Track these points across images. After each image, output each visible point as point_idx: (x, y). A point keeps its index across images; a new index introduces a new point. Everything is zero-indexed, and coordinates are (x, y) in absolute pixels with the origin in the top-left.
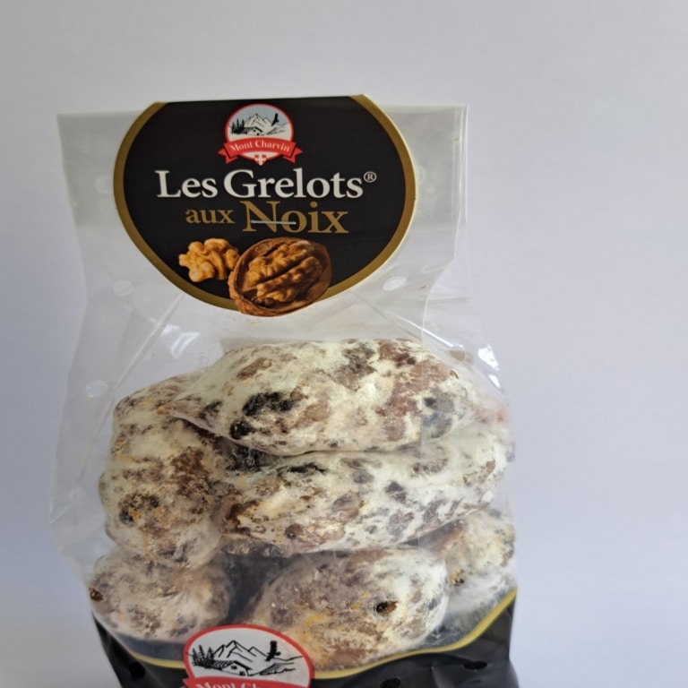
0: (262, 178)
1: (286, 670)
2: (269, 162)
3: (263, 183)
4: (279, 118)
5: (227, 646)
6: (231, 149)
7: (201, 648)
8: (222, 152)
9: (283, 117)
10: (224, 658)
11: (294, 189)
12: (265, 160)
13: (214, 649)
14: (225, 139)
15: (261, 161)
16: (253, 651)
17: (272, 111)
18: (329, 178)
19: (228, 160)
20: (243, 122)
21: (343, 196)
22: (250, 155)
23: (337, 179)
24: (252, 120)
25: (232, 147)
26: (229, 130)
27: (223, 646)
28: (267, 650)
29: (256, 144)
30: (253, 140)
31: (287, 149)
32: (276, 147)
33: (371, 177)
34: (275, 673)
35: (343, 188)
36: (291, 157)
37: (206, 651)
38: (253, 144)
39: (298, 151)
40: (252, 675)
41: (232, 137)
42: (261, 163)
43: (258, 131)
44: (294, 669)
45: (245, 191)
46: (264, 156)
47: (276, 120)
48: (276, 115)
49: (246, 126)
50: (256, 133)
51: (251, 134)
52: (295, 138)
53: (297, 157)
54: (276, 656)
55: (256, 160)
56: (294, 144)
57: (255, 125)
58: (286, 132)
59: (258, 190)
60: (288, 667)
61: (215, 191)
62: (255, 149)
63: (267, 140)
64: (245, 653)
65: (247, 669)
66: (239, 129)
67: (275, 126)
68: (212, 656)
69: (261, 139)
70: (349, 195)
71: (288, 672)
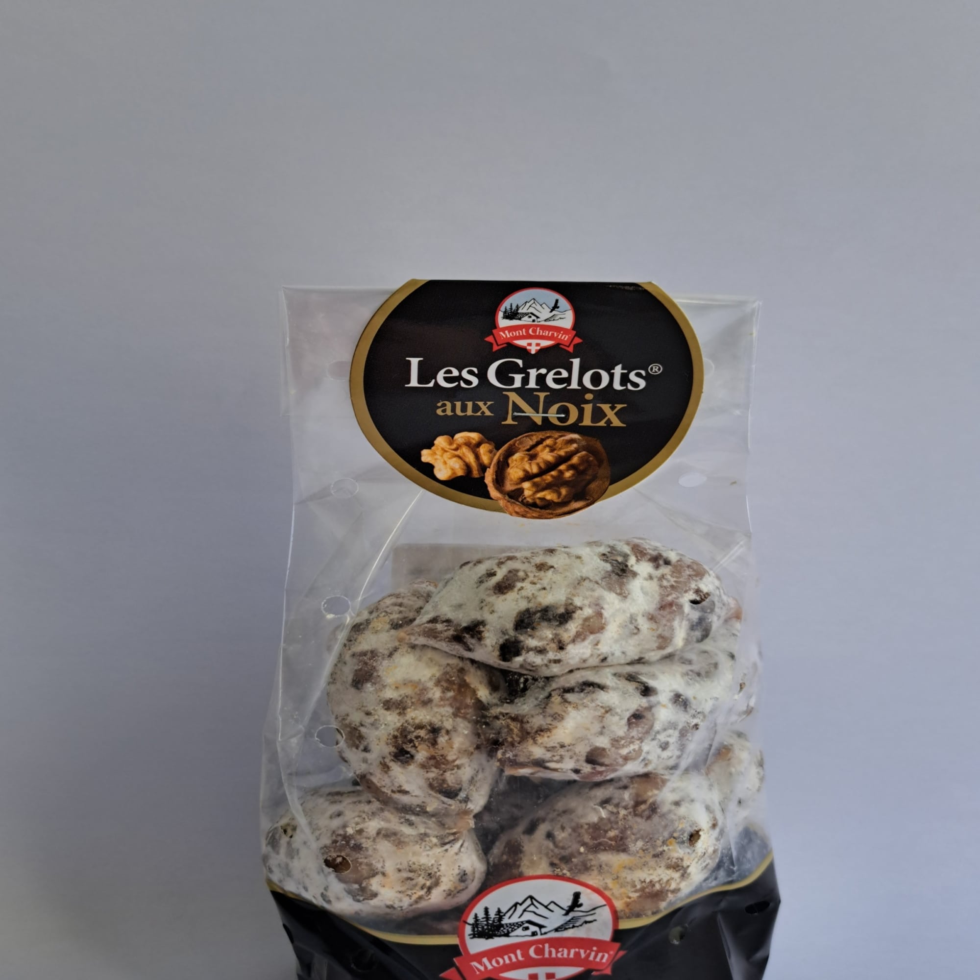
0: (532, 368)
1: (586, 922)
2: (543, 351)
3: (533, 373)
4: (559, 305)
5: (521, 904)
6: (500, 336)
7: (486, 910)
8: (490, 339)
9: (564, 303)
10: (515, 919)
11: (568, 380)
12: (538, 348)
13: (504, 910)
14: (494, 325)
15: (533, 350)
16: (552, 907)
17: (552, 296)
18: (609, 370)
19: (495, 348)
20: (518, 307)
21: (624, 388)
22: (522, 343)
23: (618, 370)
24: (528, 305)
25: (501, 333)
26: (501, 314)
27: (515, 905)
28: (567, 903)
29: (530, 331)
30: (527, 327)
31: (565, 338)
32: (553, 334)
33: (656, 369)
34: (573, 927)
35: (625, 379)
36: (568, 347)
37: (492, 914)
38: (527, 332)
39: (578, 340)
40: (545, 933)
41: (502, 323)
42: (533, 352)
43: (533, 318)
44: (595, 920)
45: (512, 381)
46: (538, 345)
47: (556, 307)
48: (557, 301)
49: (520, 311)
50: (531, 320)
51: (526, 321)
52: (575, 326)
53: (576, 346)
54: (576, 909)
55: (528, 348)
56: (574, 332)
57: (531, 310)
58: (566, 319)
59: (525, 381)
60: (589, 919)
61: (475, 381)
62: (528, 337)
63: (544, 328)
64: (542, 910)
65: (541, 927)
66: (512, 315)
67: (554, 312)
68: (500, 919)
69: (537, 326)
70: (630, 387)
71: (588, 925)
